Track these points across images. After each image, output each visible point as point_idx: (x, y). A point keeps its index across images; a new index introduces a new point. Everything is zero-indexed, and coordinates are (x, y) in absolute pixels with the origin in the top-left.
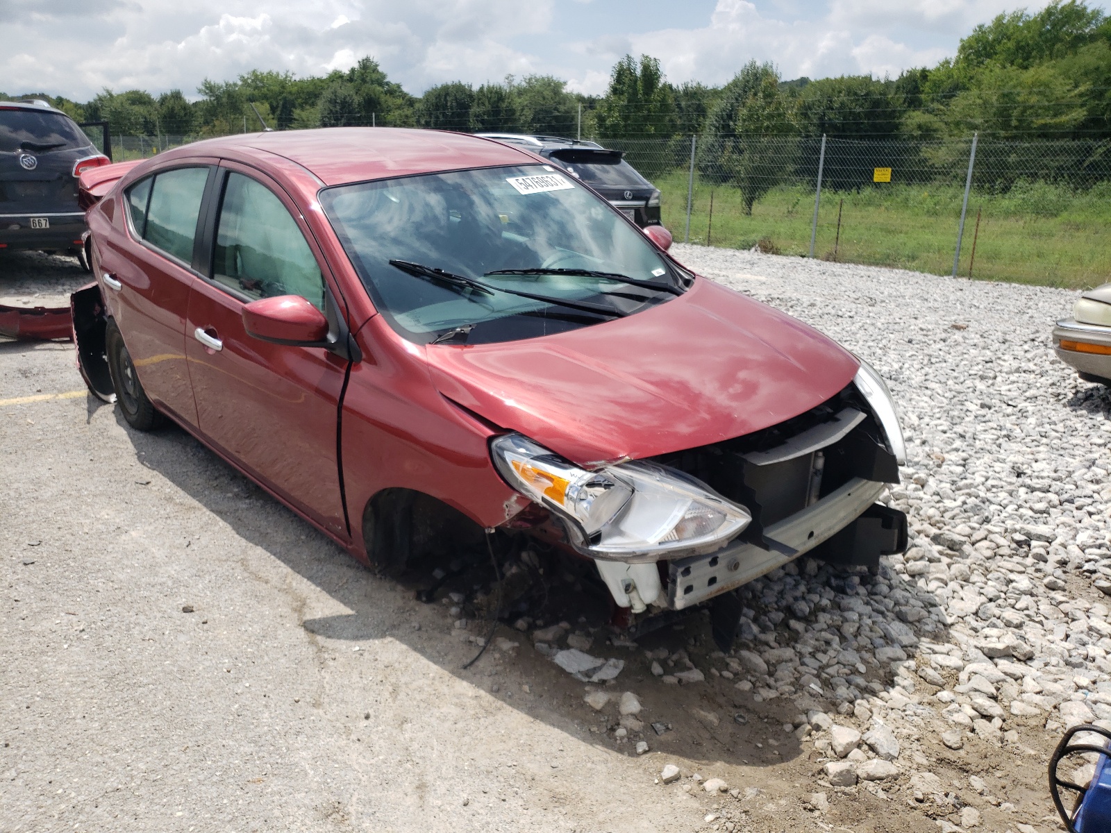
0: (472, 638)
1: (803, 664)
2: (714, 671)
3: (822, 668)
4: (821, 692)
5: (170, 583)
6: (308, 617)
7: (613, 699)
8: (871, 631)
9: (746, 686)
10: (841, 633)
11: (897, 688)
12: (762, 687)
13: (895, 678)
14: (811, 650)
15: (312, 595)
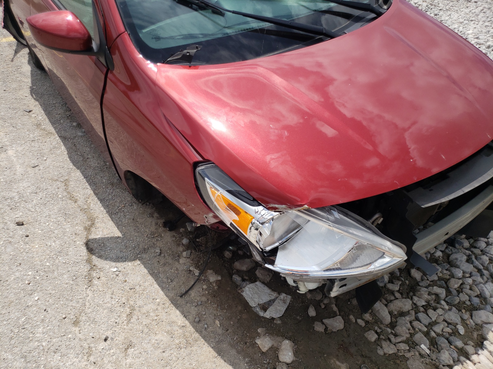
0: (191, 269)
1: (417, 319)
2: (351, 317)
3: (431, 325)
4: (428, 352)
5: (17, 198)
6: (92, 236)
7: (275, 345)
8: (471, 289)
9: (372, 337)
10: (448, 286)
11: (485, 352)
12: (385, 340)
13: (485, 343)
14: (424, 303)
15: (101, 216)
